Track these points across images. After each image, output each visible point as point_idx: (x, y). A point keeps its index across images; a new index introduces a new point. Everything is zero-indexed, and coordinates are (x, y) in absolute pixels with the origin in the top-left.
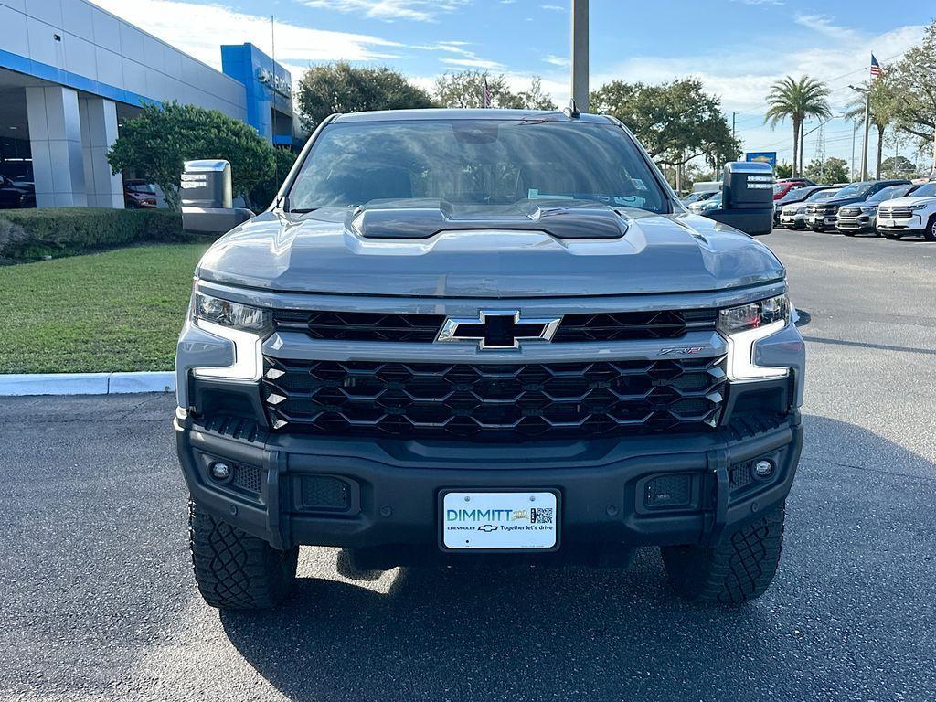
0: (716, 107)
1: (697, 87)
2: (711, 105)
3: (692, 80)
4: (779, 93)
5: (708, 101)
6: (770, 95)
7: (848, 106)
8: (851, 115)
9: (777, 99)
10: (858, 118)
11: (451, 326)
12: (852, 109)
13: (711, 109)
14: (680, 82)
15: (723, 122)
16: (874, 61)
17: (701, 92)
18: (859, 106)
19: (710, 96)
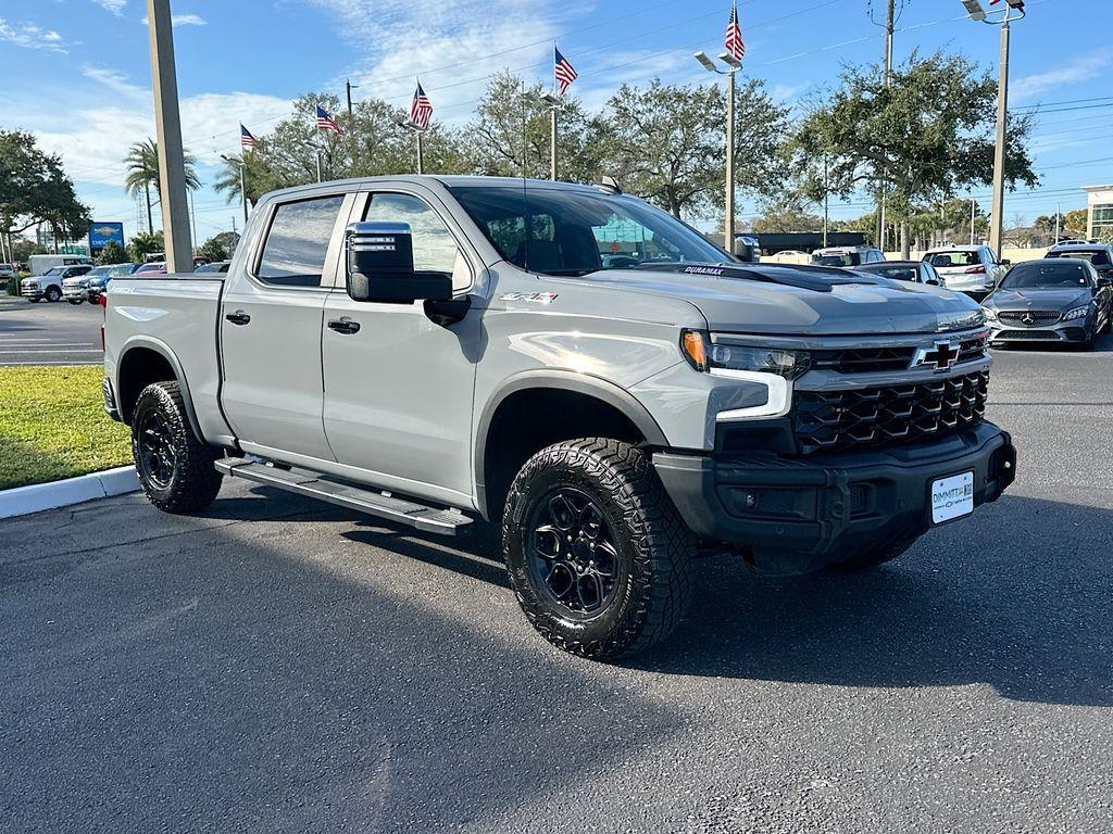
0: (57, 167)
1: (30, 141)
2: (52, 164)
3: (22, 133)
4: (138, 157)
5: (46, 160)
6: (127, 157)
7: (218, 177)
8: (219, 187)
9: (136, 163)
10: (227, 191)
11: (921, 355)
12: (220, 181)
13: (51, 169)
14: (7, 134)
15: (67, 185)
16: (245, 132)
17: (34, 147)
18: (228, 178)
19: (48, 153)
